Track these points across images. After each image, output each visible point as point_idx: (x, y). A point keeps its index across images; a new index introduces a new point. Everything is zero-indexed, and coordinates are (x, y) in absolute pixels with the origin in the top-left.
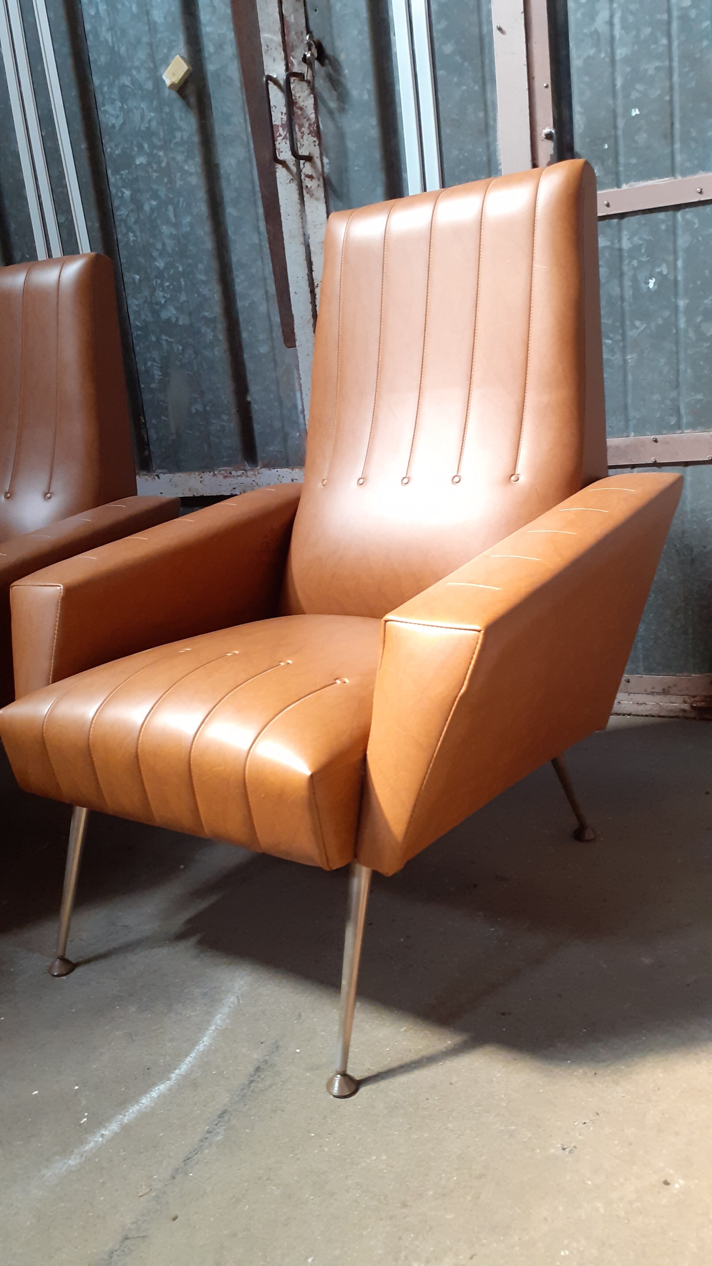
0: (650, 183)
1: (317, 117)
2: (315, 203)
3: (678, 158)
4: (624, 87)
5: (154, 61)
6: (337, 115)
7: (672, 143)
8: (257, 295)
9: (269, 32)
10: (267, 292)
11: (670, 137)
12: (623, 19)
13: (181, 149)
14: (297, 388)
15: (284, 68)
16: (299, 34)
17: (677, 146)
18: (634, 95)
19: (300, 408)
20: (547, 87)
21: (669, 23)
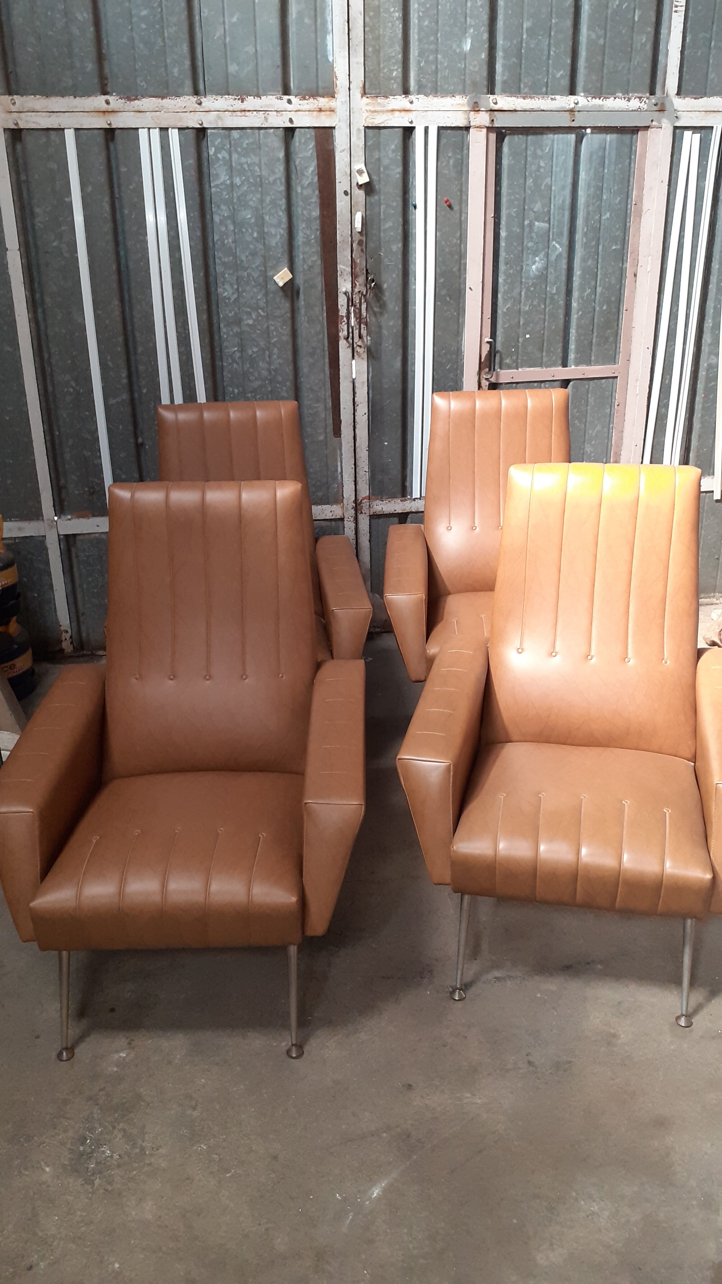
0: (531, 369)
1: (366, 315)
2: (362, 361)
3: (545, 360)
4: (523, 324)
5: (265, 267)
6: (378, 315)
7: (543, 352)
8: (320, 407)
9: (344, 265)
10: (326, 406)
11: (541, 350)
12: (526, 293)
13: (280, 320)
14: (339, 460)
15: (351, 286)
16: (361, 270)
17: (544, 354)
18: (529, 329)
19: (339, 470)
20: (489, 318)
21: (545, 299)
